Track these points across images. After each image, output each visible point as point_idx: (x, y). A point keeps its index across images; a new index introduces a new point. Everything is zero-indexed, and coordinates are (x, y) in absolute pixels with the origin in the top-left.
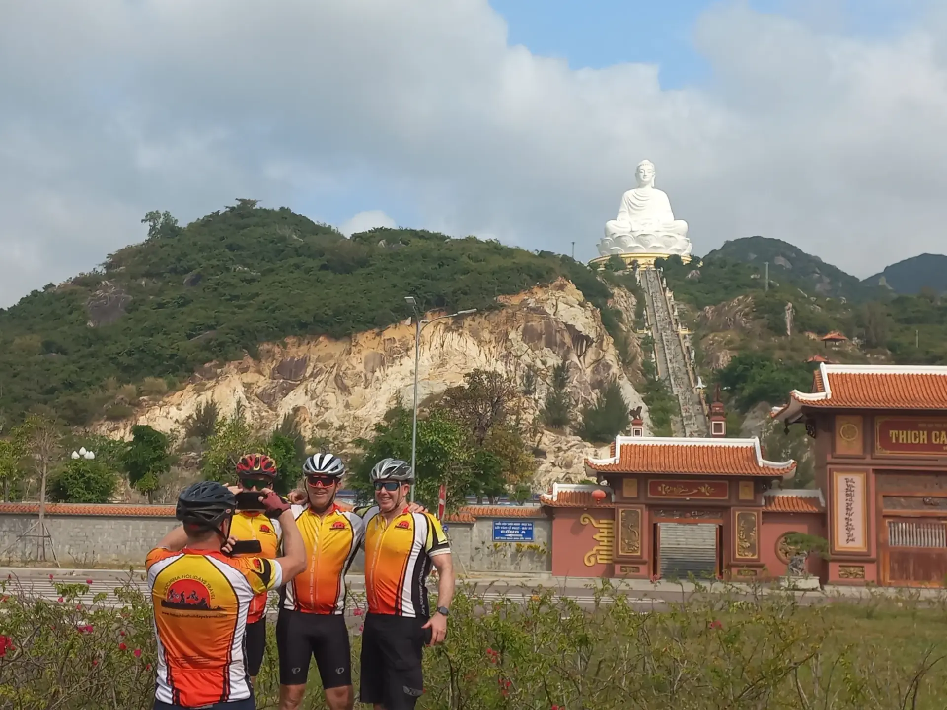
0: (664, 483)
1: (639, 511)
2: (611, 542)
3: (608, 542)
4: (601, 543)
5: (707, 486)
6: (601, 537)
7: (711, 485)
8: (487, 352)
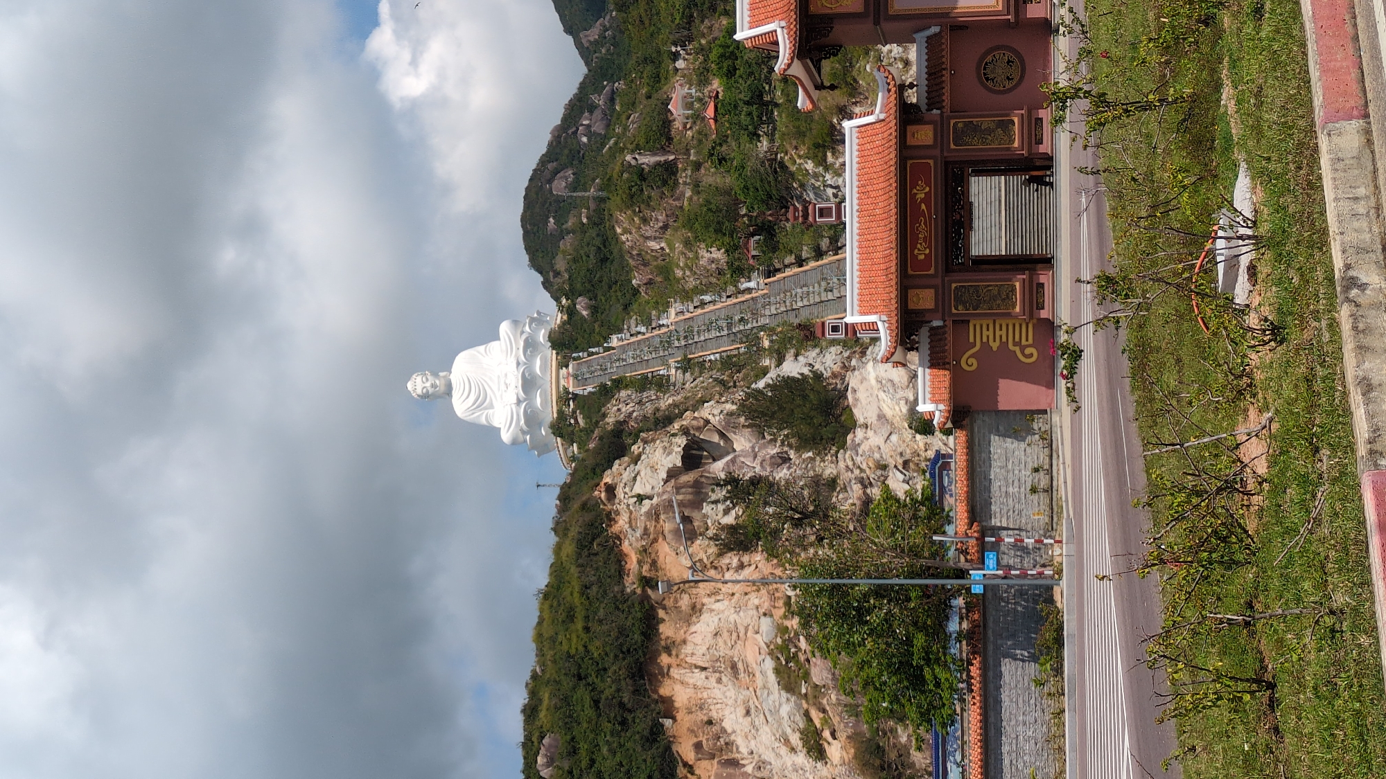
0: (912, 251)
1: (954, 285)
2: (1001, 326)
3: (1001, 329)
4: (1004, 339)
5: (915, 191)
6: (995, 341)
7: (914, 186)
8: (712, 599)
